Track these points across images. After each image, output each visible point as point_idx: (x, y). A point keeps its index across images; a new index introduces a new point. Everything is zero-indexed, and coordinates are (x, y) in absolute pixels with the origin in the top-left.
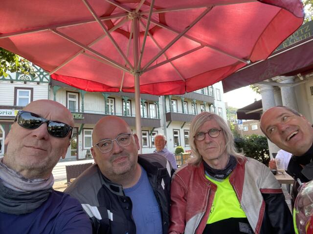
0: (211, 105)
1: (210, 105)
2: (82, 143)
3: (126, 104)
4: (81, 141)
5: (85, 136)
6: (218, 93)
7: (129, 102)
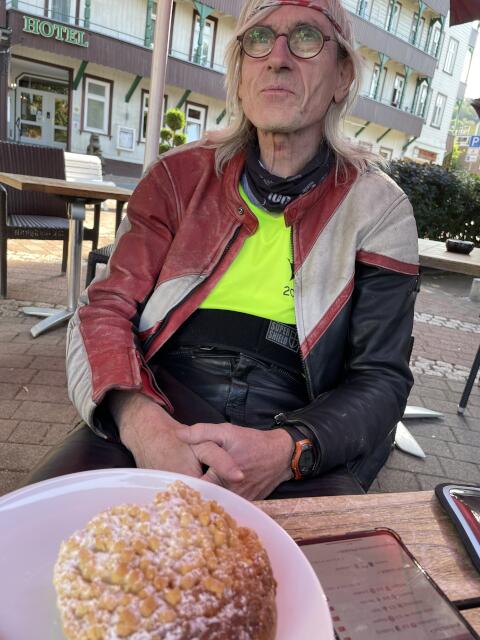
0: (423, 80)
1: (419, 82)
2: (79, 112)
3: (201, 28)
4: (79, 108)
5: (89, 96)
6: (451, 50)
7: (212, 23)
